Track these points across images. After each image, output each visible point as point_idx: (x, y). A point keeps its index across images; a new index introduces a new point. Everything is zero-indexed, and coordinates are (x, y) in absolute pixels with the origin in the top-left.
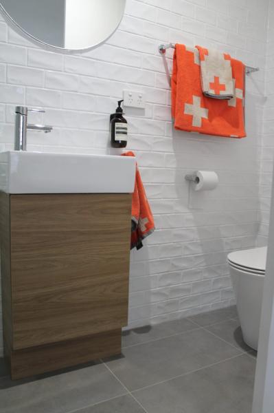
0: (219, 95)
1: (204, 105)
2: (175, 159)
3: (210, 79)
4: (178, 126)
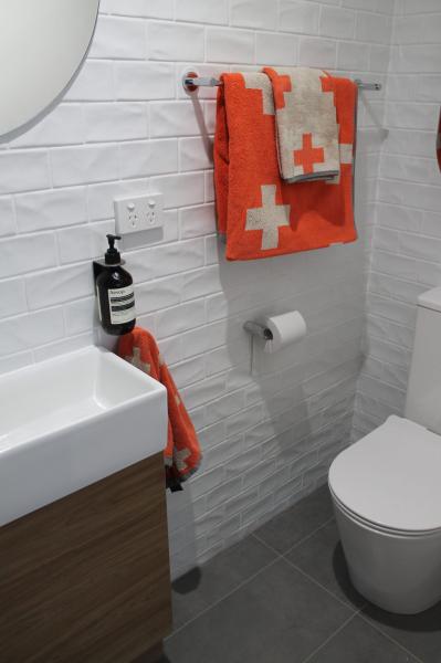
0: (312, 173)
1: (282, 199)
2: (225, 302)
3: (295, 144)
4: (232, 256)
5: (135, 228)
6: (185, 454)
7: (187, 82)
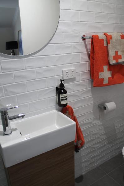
0: (118, 62)
1: (109, 69)
2: (93, 99)
3: (113, 54)
4: (95, 86)
5: (68, 78)
6: (80, 142)
7: (83, 38)
